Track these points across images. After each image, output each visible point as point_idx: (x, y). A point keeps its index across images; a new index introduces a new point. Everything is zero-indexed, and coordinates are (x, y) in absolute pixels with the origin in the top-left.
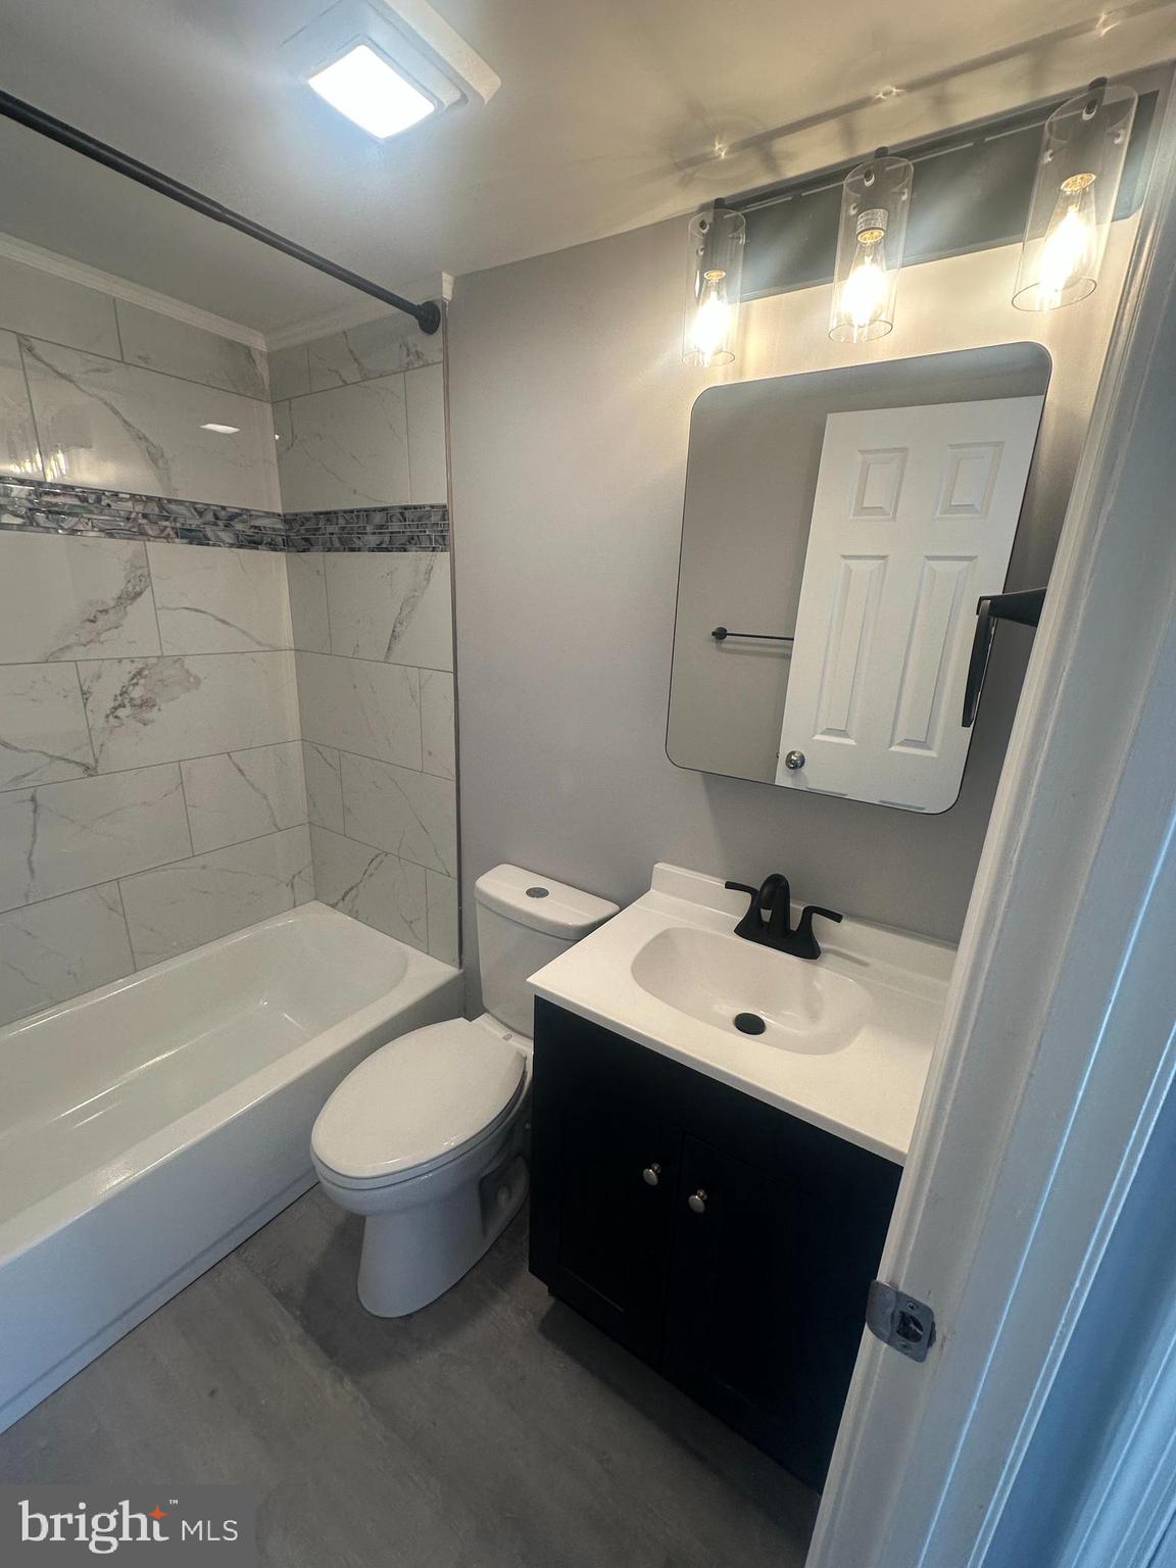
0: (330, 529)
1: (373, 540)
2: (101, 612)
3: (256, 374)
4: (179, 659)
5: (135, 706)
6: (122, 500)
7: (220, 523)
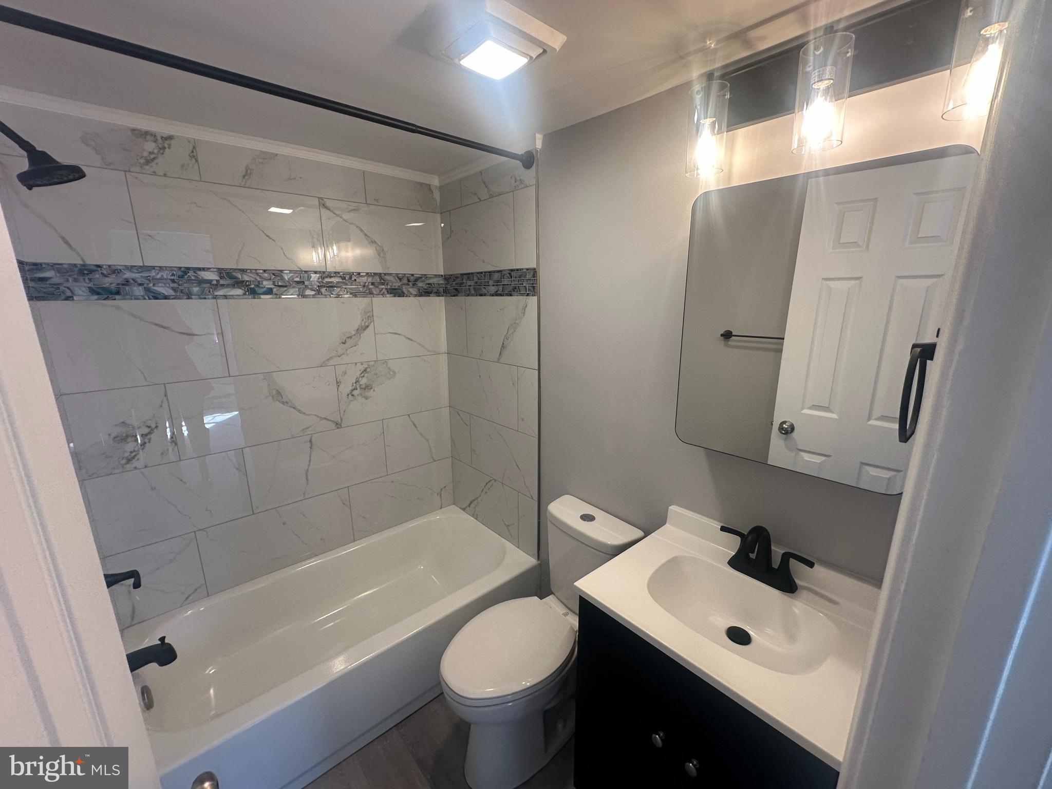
0: (469, 283)
1: (493, 289)
2: (348, 338)
3: (433, 198)
4: (385, 362)
5: (362, 388)
6: (362, 276)
7: (410, 284)
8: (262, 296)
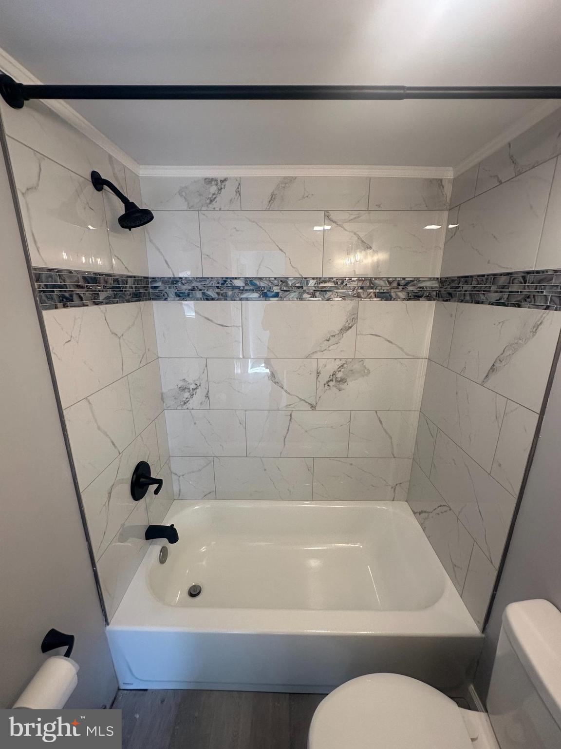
0: (466, 287)
1: (494, 296)
2: (332, 336)
3: (443, 194)
4: (362, 360)
5: (337, 381)
6: (353, 281)
7: (400, 288)
8: (271, 299)
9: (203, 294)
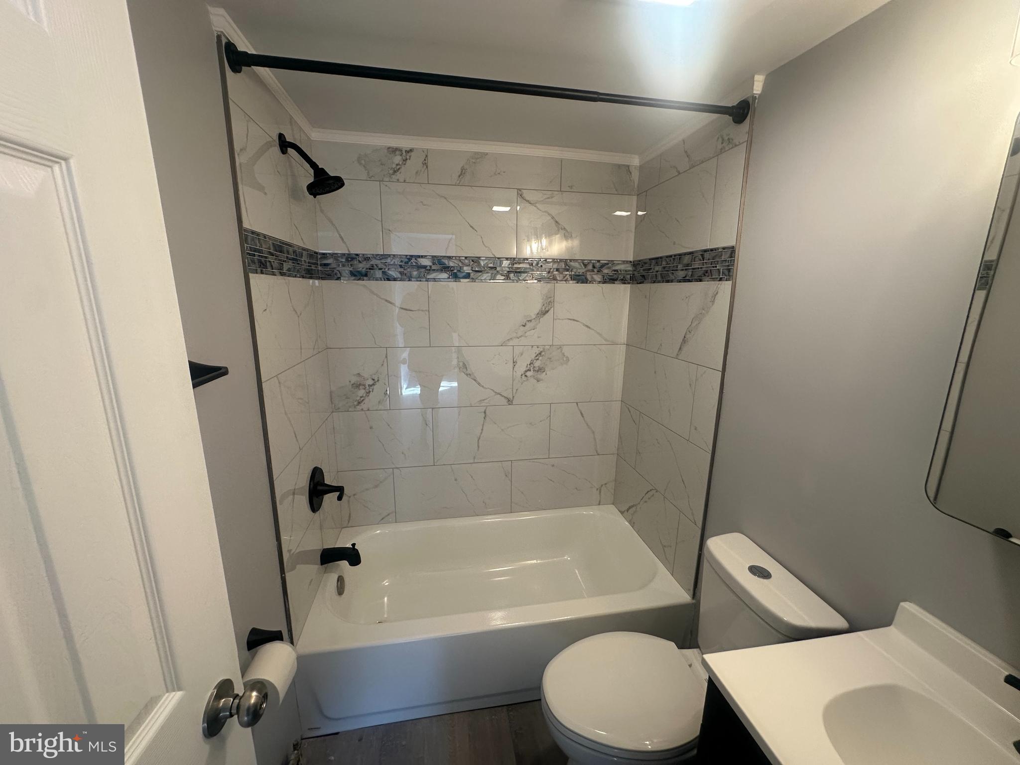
0: (657, 268)
2: (528, 321)
3: (631, 180)
4: (560, 347)
5: (536, 371)
6: (549, 263)
7: (595, 270)
8: (462, 280)
9: (384, 273)
